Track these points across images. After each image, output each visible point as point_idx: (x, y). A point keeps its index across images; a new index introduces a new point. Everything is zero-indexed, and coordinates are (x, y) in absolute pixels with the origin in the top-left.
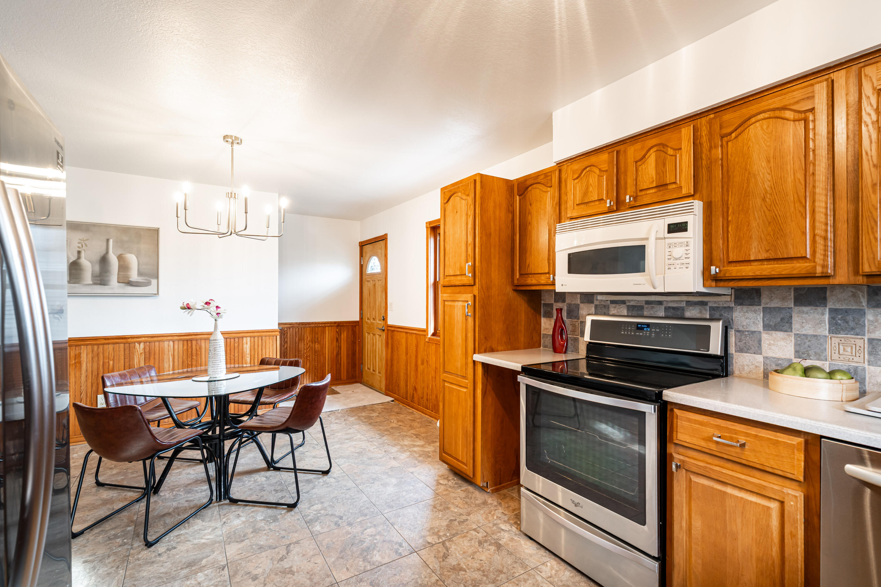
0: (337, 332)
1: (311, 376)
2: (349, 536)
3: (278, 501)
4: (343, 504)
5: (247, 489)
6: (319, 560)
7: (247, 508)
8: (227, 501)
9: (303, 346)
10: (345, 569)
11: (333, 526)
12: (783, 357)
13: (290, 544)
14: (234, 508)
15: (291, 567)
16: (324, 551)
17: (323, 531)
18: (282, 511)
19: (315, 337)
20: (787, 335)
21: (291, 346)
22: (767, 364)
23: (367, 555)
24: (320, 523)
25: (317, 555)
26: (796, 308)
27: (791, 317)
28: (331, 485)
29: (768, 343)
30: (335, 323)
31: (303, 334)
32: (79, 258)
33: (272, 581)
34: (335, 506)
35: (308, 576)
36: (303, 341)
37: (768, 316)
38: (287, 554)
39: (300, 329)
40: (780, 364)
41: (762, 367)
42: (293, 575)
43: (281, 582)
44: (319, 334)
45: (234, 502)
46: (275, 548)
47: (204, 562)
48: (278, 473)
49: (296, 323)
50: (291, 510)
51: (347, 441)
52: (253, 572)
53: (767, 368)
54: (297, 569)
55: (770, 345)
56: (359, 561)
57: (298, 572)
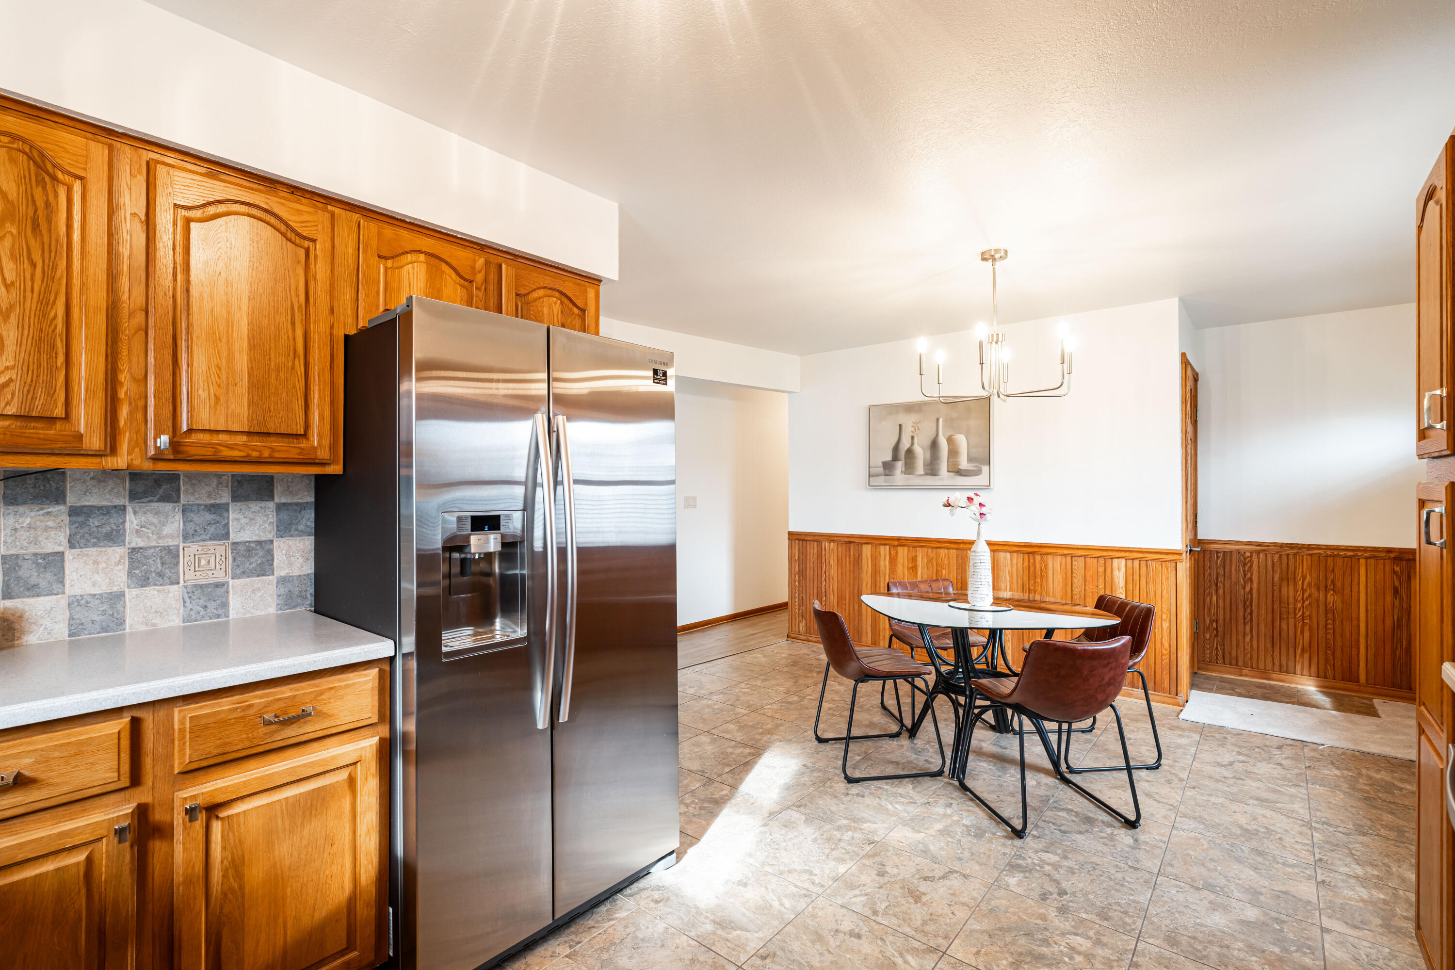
0: (1394, 572)
1: (1314, 660)
2: (1039, 922)
3: (1010, 819)
4: (1093, 881)
5: (996, 783)
6: (962, 914)
7: (970, 803)
8: (957, 783)
9: (1291, 593)
10: (975, 950)
11: (1036, 895)
13: (957, 872)
14: (957, 794)
15: (924, 894)
16: (980, 910)
17: (1013, 889)
18: (1001, 831)
19: (1326, 579)
21: (1262, 590)
23: (1026, 963)
24: (1026, 877)
25: (969, 907)
28: (1114, 846)
30: (1389, 550)
31: (1292, 568)
32: (912, 444)
33: (890, 890)
34: (1077, 875)
35: (926, 918)
36: (1291, 583)
38: (940, 878)
39: (1284, 558)
42: (916, 902)
43: (896, 898)
44: (1339, 573)
45: (964, 788)
46: (936, 863)
47: (865, 825)
48: (1062, 786)
49: (1275, 544)
50: (1012, 838)
51: (1252, 802)
52: (887, 867)
54: (927, 901)
56: (1006, 959)
57: (924, 904)
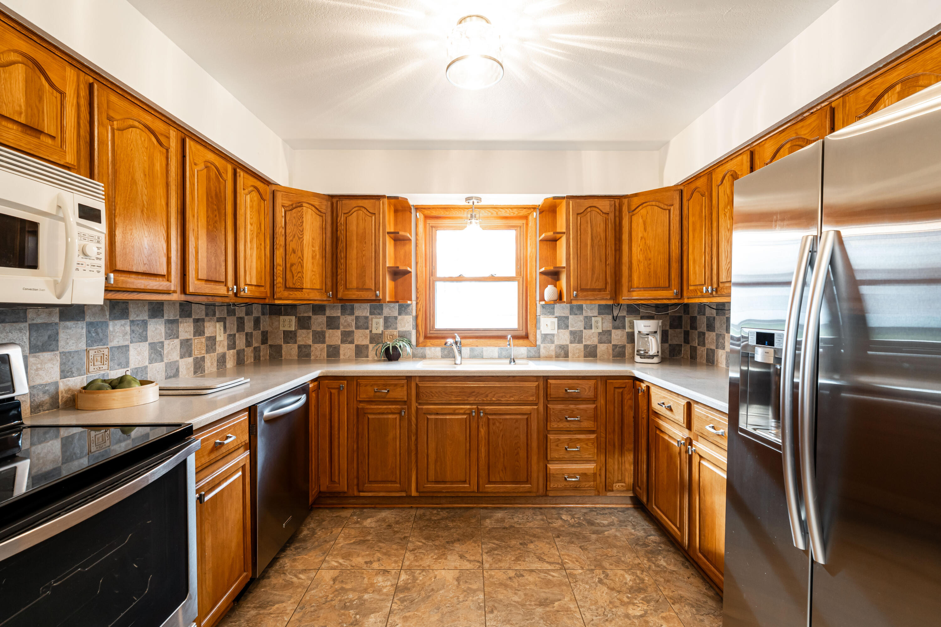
12: (50, 381)
20: (54, 355)
22: (34, 395)
26: (62, 323)
27: (57, 334)
29: (35, 368)
37: (34, 334)
40: (48, 390)
41: (29, 401)
53: (34, 400)
55: (37, 370)
